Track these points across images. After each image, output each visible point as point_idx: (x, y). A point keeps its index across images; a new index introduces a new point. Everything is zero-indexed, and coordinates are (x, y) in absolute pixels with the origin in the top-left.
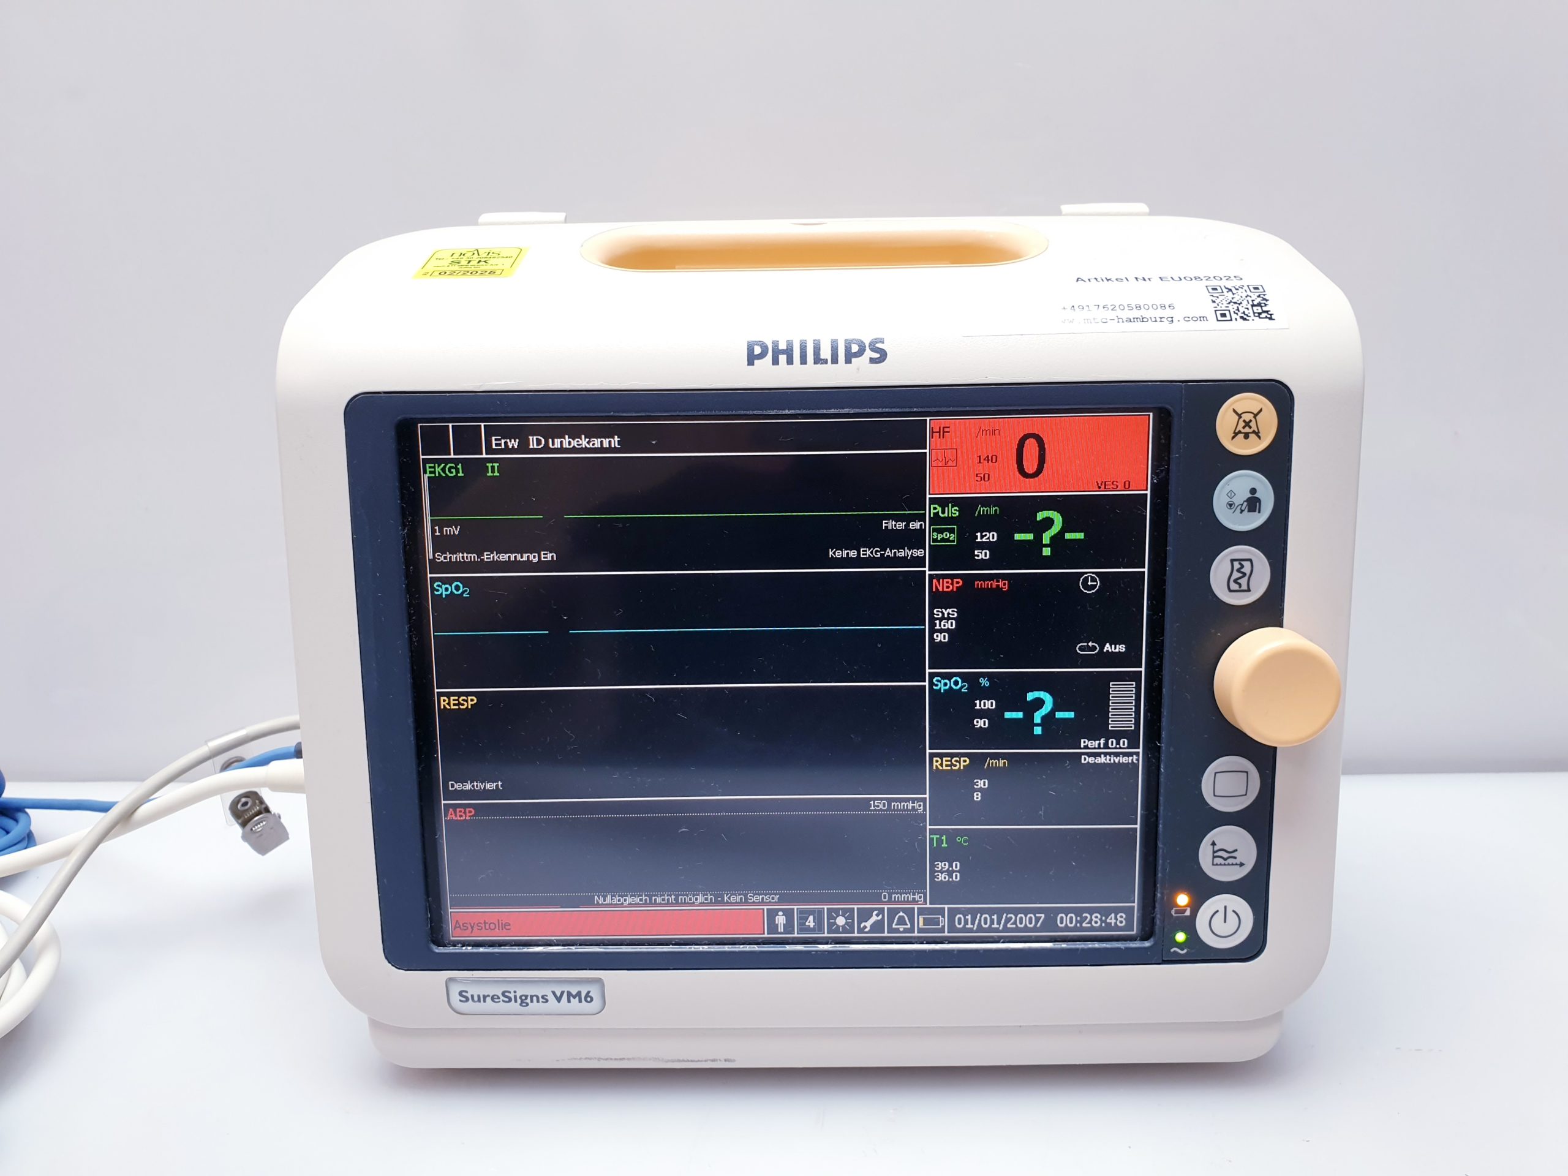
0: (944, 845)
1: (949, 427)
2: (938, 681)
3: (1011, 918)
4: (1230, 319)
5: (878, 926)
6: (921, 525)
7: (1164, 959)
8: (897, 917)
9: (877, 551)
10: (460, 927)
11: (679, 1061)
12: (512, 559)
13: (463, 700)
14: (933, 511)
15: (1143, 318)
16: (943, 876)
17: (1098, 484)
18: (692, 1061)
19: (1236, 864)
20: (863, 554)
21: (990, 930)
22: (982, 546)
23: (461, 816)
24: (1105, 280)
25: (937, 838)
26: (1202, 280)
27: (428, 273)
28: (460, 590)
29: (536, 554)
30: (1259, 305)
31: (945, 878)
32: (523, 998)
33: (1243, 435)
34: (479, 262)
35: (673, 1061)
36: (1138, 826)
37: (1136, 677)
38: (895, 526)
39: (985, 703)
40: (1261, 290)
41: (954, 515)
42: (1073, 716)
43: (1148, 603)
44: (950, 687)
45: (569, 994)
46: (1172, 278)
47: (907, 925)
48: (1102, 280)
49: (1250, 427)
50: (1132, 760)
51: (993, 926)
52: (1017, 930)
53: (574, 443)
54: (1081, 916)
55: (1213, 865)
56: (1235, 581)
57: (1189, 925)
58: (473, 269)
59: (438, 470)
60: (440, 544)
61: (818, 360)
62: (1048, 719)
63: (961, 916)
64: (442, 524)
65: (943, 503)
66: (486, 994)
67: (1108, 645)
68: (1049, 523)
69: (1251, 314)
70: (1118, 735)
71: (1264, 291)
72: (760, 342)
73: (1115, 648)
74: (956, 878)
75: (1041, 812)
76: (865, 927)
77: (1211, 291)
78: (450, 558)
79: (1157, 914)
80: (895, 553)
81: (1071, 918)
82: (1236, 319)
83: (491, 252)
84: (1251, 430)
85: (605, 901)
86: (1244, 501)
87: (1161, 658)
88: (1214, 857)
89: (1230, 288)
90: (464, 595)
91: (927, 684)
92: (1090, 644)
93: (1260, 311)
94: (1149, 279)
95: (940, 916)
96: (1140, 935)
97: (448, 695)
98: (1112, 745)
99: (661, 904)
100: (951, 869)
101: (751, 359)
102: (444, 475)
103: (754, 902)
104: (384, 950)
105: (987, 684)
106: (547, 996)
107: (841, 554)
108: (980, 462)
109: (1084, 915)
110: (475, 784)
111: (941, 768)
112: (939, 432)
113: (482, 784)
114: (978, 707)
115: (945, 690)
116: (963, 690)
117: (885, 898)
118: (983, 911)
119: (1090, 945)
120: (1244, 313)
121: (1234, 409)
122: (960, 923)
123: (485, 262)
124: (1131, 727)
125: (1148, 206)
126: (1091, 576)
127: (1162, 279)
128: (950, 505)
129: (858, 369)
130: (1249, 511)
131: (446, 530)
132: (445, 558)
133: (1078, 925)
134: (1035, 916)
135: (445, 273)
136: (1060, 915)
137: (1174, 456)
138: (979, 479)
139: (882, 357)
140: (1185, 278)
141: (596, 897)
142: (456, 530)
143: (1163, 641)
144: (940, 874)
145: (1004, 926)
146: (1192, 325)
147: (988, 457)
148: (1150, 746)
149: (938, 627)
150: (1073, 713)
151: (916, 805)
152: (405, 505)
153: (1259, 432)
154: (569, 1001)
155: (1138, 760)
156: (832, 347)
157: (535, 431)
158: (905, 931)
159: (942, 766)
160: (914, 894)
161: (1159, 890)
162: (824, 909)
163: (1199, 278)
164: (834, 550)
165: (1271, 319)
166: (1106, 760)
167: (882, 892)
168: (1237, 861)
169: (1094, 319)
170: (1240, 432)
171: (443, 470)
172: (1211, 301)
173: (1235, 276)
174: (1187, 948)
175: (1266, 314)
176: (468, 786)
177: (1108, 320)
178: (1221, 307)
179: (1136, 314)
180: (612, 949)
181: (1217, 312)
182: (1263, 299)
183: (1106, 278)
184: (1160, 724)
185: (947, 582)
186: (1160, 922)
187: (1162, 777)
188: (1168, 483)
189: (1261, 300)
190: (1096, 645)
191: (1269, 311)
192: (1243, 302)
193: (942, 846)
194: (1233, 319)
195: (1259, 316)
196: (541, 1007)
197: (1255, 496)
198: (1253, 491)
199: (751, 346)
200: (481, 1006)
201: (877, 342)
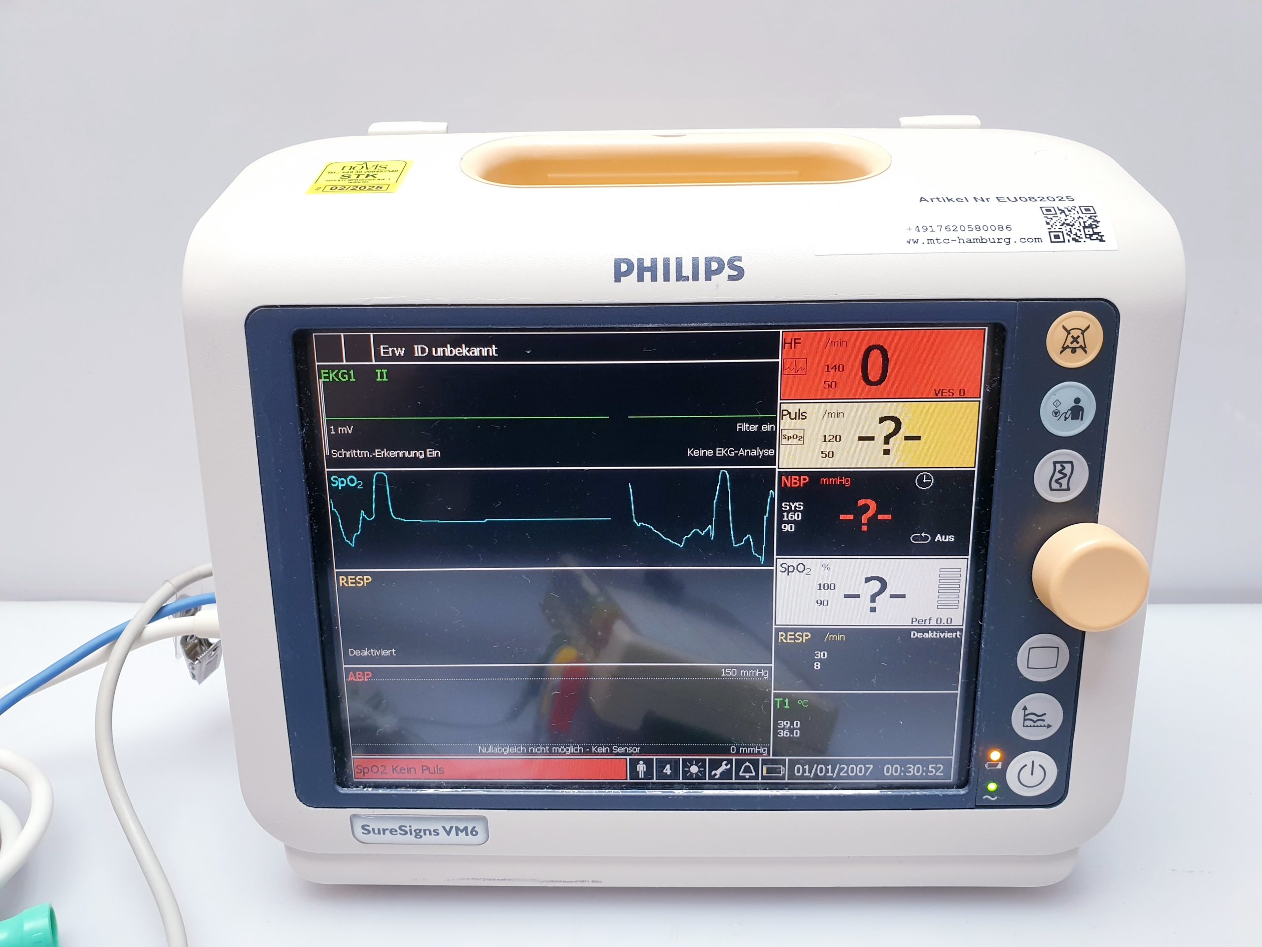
0: (787, 707)
1: (800, 339)
3: (844, 768)
4: (1063, 240)
5: (726, 774)
6: (772, 428)
7: (977, 804)
8: (744, 766)
9: (731, 451)
10: (361, 771)
11: (553, 881)
12: (401, 455)
13: (359, 579)
15: (982, 239)
16: (785, 732)
18: (564, 882)
19: (1044, 726)
20: (719, 454)
21: (825, 777)
23: (359, 678)
24: (946, 200)
25: (780, 701)
26: (1036, 200)
27: (321, 188)
28: (355, 482)
29: (423, 452)
30: (1090, 226)
31: (787, 734)
33: (1071, 349)
34: (368, 176)
35: (547, 882)
36: (959, 692)
38: (749, 429)
40: (1092, 211)
43: (976, 499)
45: (457, 829)
46: (1008, 198)
47: (752, 773)
48: (944, 199)
49: (1078, 343)
50: (956, 635)
51: (827, 774)
52: (849, 777)
53: (456, 352)
54: (905, 767)
55: (1024, 726)
56: (1057, 481)
57: (1000, 776)
58: (362, 183)
59: (332, 375)
60: (337, 442)
61: (680, 277)
63: (800, 766)
64: (337, 424)
66: (385, 828)
67: (939, 536)
69: (1083, 236)
71: (1095, 213)
72: (626, 259)
73: (945, 539)
74: (797, 734)
75: (873, 680)
76: (715, 775)
77: (1045, 212)
78: (345, 454)
79: (972, 767)
80: (748, 452)
81: (896, 768)
82: (1069, 241)
83: (379, 166)
84: (1079, 345)
85: (487, 750)
86: (1069, 410)
87: (986, 548)
88: (1025, 720)
89: (1063, 209)
90: (358, 488)
91: (774, 568)
92: (923, 535)
93: (1091, 232)
94: (987, 199)
95: (782, 766)
96: (956, 783)
97: (346, 574)
98: (939, 622)
99: (536, 753)
100: (792, 727)
101: (618, 276)
103: (618, 753)
104: (296, 790)
106: (438, 830)
107: (698, 453)
108: (828, 371)
109: (908, 766)
110: (372, 651)
111: (785, 641)
112: (791, 343)
113: (378, 651)
117: (733, 750)
119: (912, 792)
120: (1076, 234)
121: (1063, 326)
122: (798, 772)
123: (373, 176)
125: (979, 119)
126: (926, 474)
127: (999, 200)
129: (717, 286)
130: (1072, 419)
131: (341, 430)
132: (341, 454)
133: (902, 774)
134: (865, 766)
135: (336, 188)
136: (887, 766)
137: (1006, 368)
138: (827, 386)
139: (740, 274)
140: (1020, 198)
141: (480, 747)
142: (350, 429)
143: (988, 533)
144: (782, 731)
145: (837, 774)
146: (1028, 246)
147: (835, 366)
148: (972, 624)
149: (785, 519)
151: (762, 673)
152: (302, 408)
153: (1085, 347)
154: (457, 834)
155: (961, 636)
156: (693, 265)
157: (419, 340)
158: (751, 778)
159: (787, 641)
160: (759, 747)
161: (975, 748)
162: (679, 759)
163: (1034, 198)
164: (693, 449)
165: (1101, 240)
166: (933, 635)
167: (731, 746)
168: (1045, 723)
169: (937, 239)
170: (1068, 347)
171: (337, 375)
172: (1045, 223)
173: (1067, 197)
174: (997, 795)
175: (1097, 236)
176: (366, 653)
177: (950, 241)
178: (1055, 229)
179: (976, 234)
180: (494, 791)
181: (1051, 233)
182: (1095, 221)
183: (947, 198)
184: (983, 605)
185: (795, 479)
186: (975, 774)
187: (982, 651)
188: (1000, 393)
189: (1093, 222)
190: (928, 535)
191: (1100, 233)
192: (1075, 224)
193: (785, 707)
194: (1066, 241)
195: (1090, 238)
196: (433, 838)
197: (1079, 405)
198: (1077, 400)
199: (618, 263)
200: (381, 838)
201: (735, 261)
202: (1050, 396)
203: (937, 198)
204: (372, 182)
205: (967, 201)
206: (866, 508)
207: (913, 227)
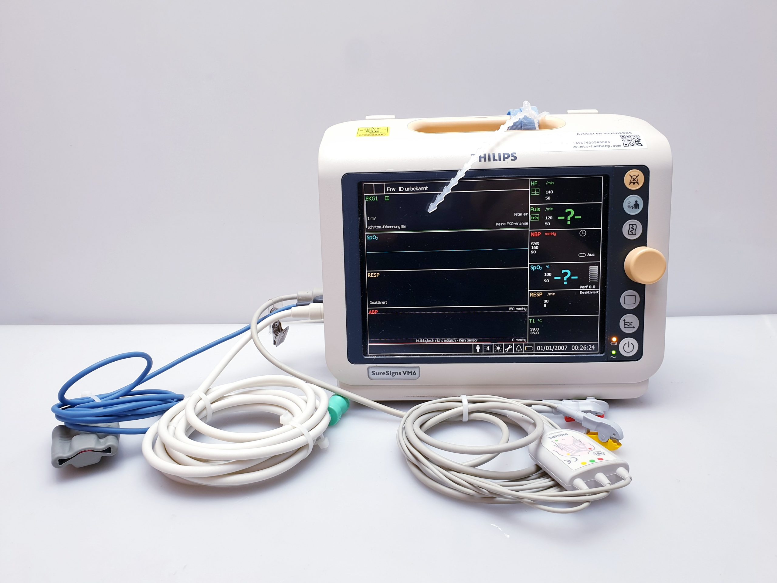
0: (534, 322)
2: (532, 267)
3: (556, 347)
5: (511, 350)
6: (527, 214)
7: (608, 360)
8: (518, 347)
9: (512, 223)
10: (372, 350)
12: (392, 228)
13: (375, 274)
14: (531, 210)
15: (600, 146)
16: (533, 332)
19: (632, 327)
20: (508, 224)
21: (549, 351)
22: (548, 221)
23: (373, 313)
25: (531, 320)
27: (360, 135)
28: (376, 238)
29: (400, 226)
30: (638, 141)
34: (376, 131)
36: (599, 315)
37: (598, 264)
38: (519, 215)
39: (548, 274)
40: (639, 136)
41: (538, 211)
43: (602, 240)
44: (536, 269)
45: (408, 372)
46: (608, 133)
47: (521, 349)
49: (635, 181)
50: (597, 292)
52: (558, 351)
53: (413, 189)
54: (580, 346)
55: (624, 327)
56: (631, 231)
57: (617, 348)
58: (375, 133)
59: (370, 198)
60: (370, 223)
61: (494, 160)
62: (569, 279)
63: (539, 346)
64: (370, 216)
65: (535, 206)
66: (381, 372)
67: (589, 254)
68: (569, 213)
69: (635, 144)
70: (592, 284)
73: (591, 255)
74: (538, 333)
75: (566, 310)
76: (506, 350)
77: (622, 137)
78: (372, 227)
79: (605, 345)
80: (518, 224)
81: (576, 347)
83: (378, 128)
84: (636, 182)
85: (420, 341)
86: (633, 205)
87: (606, 258)
88: (625, 325)
89: (628, 136)
90: (377, 240)
91: (528, 268)
92: (583, 253)
93: (638, 143)
94: (601, 133)
95: (532, 346)
96: (600, 352)
97: (370, 273)
98: (590, 287)
99: (439, 342)
100: (536, 330)
102: (371, 200)
103: (469, 342)
104: (348, 357)
105: (549, 268)
106: (401, 372)
107: (500, 224)
110: (378, 302)
111: (532, 296)
113: (381, 302)
114: (545, 275)
115: (534, 270)
116: (541, 270)
117: (513, 340)
118: (546, 345)
119: (583, 355)
120: (633, 144)
121: (630, 175)
122: (539, 349)
124: (597, 281)
125: (598, 111)
126: (583, 231)
127: (605, 134)
128: (537, 207)
129: (507, 163)
130: (635, 208)
131: (372, 218)
132: (371, 227)
133: (579, 349)
134: (564, 346)
135: (367, 135)
136: (573, 346)
137: (610, 190)
139: (515, 158)
140: (613, 133)
141: (417, 340)
142: (375, 218)
143: (607, 252)
145: (553, 349)
146: (617, 148)
148: (603, 287)
149: (532, 249)
150: (577, 277)
151: (524, 309)
152: (359, 209)
153: (638, 182)
154: (408, 374)
155: (599, 292)
156: (499, 156)
157: (401, 185)
158: (520, 351)
160: (523, 339)
161: (606, 336)
162: (492, 344)
163: (618, 133)
164: (498, 223)
165: (641, 145)
166: (588, 293)
167: (512, 338)
168: (632, 326)
169: (584, 146)
170: (632, 182)
171: (371, 199)
172: (622, 140)
173: (630, 132)
174: (616, 356)
176: (376, 303)
177: (588, 147)
178: (625, 142)
179: (597, 144)
180: (423, 356)
181: (624, 144)
183: (587, 133)
184: (606, 280)
185: (536, 233)
186: (607, 347)
187: (607, 298)
189: (638, 139)
190: (585, 254)
191: (641, 143)
192: (632, 140)
194: (629, 146)
195: (638, 145)
196: (398, 376)
197: (637, 203)
198: (636, 201)
200: (379, 377)
201: (514, 154)
202: (626, 200)
203: (583, 134)
205: (594, 134)
207: (575, 142)
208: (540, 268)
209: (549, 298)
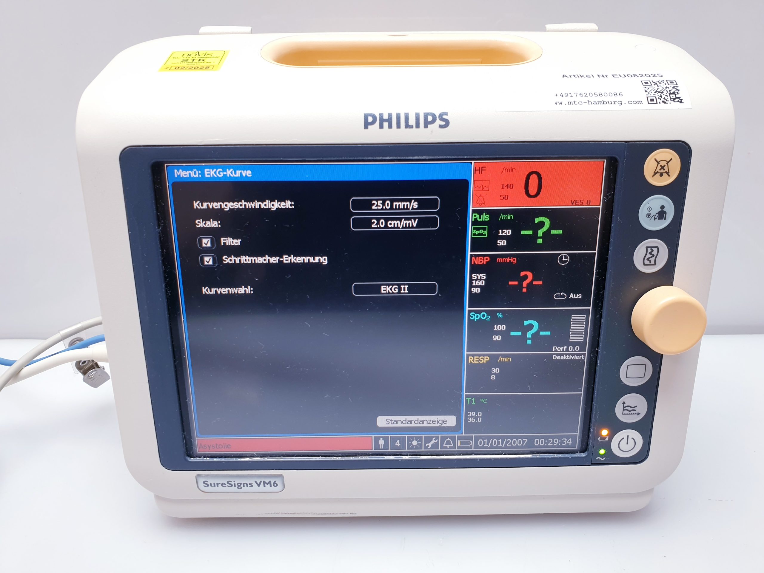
0: (474, 403)
1: (485, 167)
2: (473, 315)
3: (509, 441)
4: (656, 102)
5: (435, 446)
6: (467, 226)
7: (592, 463)
8: (446, 440)
10: (202, 447)
14: (474, 217)
15: (604, 102)
16: (472, 419)
17: (572, 202)
18: (332, 514)
19: (636, 414)
21: (497, 447)
22: (502, 238)
25: (469, 399)
26: (638, 77)
27: (168, 68)
30: (674, 93)
31: (473, 420)
32: (239, 484)
33: (659, 174)
34: (200, 60)
35: (322, 514)
36: (582, 393)
37: (587, 312)
39: (499, 327)
40: (675, 83)
41: (486, 220)
42: (549, 334)
43: (596, 271)
44: (480, 318)
45: (264, 483)
46: (620, 75)
48: (578, 76)
49: (664, 170)
50: (581, 358)
51: (499, 445)
52: (512, 447)
55: (623, 414)
57: (607, 445)
58: (195, 65)
61: (407, 126)
62: (535, 335)
63: (482, 440)
65: (480, 212)
66: (218, 483)
67: (572, 294)
68: (542, 224)
69: (669, 99)
70: (574, 344)
71: (677, 84)
72: (372, 114)
73: (576, 296)
74: (480, 420)
75: (528, 386)
76: (428, 446)
77: (644, 84)
79: (590, 440)
81: (542, 441)
82: (660, 103)
83: (207, 54)
84: (664, 171)
86: (657, 213)
87: (602, 302)
88: (624, 410)
89: (655, 82)
91: (466, 316)
92: (562, 294)
93: (674, 97)
94: (606, 76)
95: (470, 440)
96: (580, 450)
98: (571, 349)
100: (477, 415)
101: (367, 125)
104: (160, 460)
105: (502, 316)
106: (252, 483)
108: (503, 188)
109: (550, 439)
112: (479, 170)
115: (477, 320)
116: (487, 320)
118: (493, 438)
119: (552, 456)
120: (665, 98)
121: (655, 159)
122: (481, 444)
124: (582, 340)
125: (597, 25)
126: (565, 255)
127: (614, 76)
128: (484, 214)
129: (432, 132)
130: (659, 219)
133: (546, 444)
134: (522, 440)
135: (179, 68)
136: (536, 439)
137: (618, 186)
138: (502, 198)
139: (447, 124)
140: (627, 75)
143: (604, 292)
144: (471, 419)
145: (505, 445)
146: (634, 106)
147: (508, 185)
148: (592, 350)
149: (474, 284)
150: (549, 332)
152: (159, 214)
153: (669, 172)
155: (585, 357)
156: (416, 118)
158: (450, 448)
159: (474, 362)
161: (592, 428)
162: (405, 436)
163: (636, 75)
165: (681, 102)
166: (567, 357)
168: (637, 412)
170: (658, 172)
172: (644, 91)
173: (658, 74)
174: (605, 457)
175: (678, 99)
177: (583, 103)
178: (651, 95)
179: (600, 99)
180: (288, 459)
181: (648, 98)
182: (677, 90)
183: (580, 75)
184: (599, 338)
185: (481, 259)
186: (591, 444)
187: (598, 367)
188: (613, 202)
189: (675, 90)
190: (565, 294)
191: (680, 97)
192: (664, 91)
193: (472, 403)
194: (658, 102)
195: (674, 101)
196: (249, 489)
197: (663, 210)
198: (663, 207)
199: (366, 117)
200: (216, 489)
201: (443, 115)
202: (645, 204)
203: (574, 75)
204: (202, 64)
205: (593, 77)
206: (526, 277)
207: (559, 94)
208: (486, 317)
209: (501, 365)
